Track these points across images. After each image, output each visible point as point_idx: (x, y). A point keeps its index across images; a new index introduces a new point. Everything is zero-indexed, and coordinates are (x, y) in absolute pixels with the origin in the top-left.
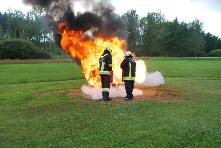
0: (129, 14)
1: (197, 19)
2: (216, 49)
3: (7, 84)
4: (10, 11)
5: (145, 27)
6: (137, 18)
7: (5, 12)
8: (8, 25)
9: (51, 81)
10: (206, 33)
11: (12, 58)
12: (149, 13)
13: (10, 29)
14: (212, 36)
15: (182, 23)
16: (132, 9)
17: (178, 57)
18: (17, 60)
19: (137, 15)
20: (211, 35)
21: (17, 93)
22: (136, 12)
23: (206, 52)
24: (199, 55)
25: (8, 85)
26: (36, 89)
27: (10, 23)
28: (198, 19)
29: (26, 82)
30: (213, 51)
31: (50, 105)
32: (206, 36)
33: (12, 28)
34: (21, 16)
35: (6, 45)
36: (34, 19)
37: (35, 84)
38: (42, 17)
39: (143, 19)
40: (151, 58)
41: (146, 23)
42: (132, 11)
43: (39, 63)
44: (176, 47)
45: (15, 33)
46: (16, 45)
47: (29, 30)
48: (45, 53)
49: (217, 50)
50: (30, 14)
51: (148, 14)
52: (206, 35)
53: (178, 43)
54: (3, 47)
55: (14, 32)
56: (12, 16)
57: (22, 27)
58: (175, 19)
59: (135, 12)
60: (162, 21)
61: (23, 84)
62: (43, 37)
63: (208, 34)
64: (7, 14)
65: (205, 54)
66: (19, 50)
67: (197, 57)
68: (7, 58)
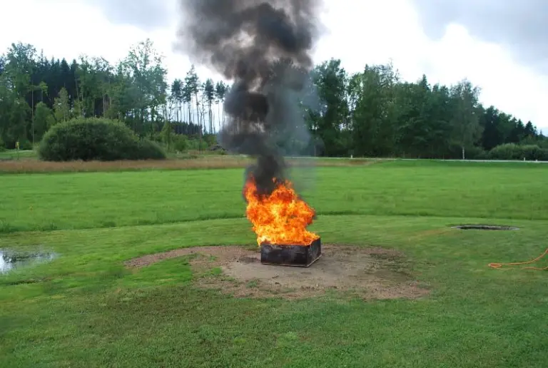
0: (326, 68)
1: (467, 81)
2: (506, 143)
3: (75, 228)
4: (85, 60)
5: (358, 93)
6: (342, 76)
7: (75, 61)
8: (80, 89)
9: (162, 223)
10: (486, 107)
11: (86, 158)
12: (367, 66)
13: (84, 96)
14: (498, 115)
15: (436, 87)
16: (332, 58)
17: (427, 158)
18: (94, 163)
19: (342, 71)
20: (496, 111)
21: (94, 255)
22: (341, 64)
23: (485, 150)
24: (470, 156)
25: (76, 230)
26: (132, 243)
27: (83, 83)
28: (469, 80)
29: (113, 225)
30: (499, 147)
31: (157, 294)
32: (486, 113)
33: (87, 94)
34: (106, 69)
35: (73, 131)
36: (132, 75)
37: (128, 228)
38: (147, 73)
39: (356, 77)
40: (369, 161)
41: (362, 85)
42: (332, 62)
43: (139, 170)
44: (422, 139)
45: (93, 104)
46: (93, 130)
47: (122, 99)
48: (152, 148)
49: (508, 145)
50: (123, 67)
51: (365, 66)
52: (484, 111)
53: (427, 130)
54: (68, 134)
55: (91, 103)
56: (88, 69)
57: (108, 91)
58: (421, 78)
59: (338, 63)
60: (395, 82)
61: (106, 230)
62: (149, 113)
63: (491, 110)
64: (78, 65)
65: (484, 152)
66: (101, 141)
67: (465, 158)
68: (76, 158)
